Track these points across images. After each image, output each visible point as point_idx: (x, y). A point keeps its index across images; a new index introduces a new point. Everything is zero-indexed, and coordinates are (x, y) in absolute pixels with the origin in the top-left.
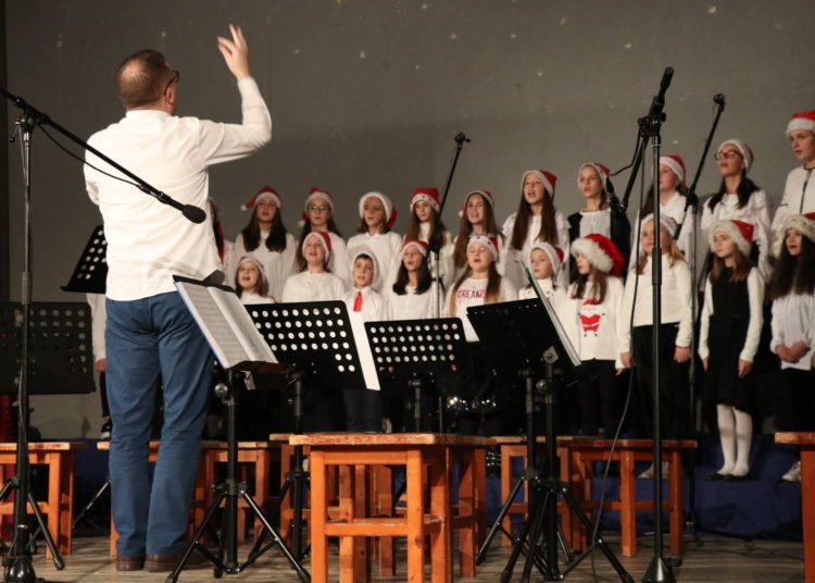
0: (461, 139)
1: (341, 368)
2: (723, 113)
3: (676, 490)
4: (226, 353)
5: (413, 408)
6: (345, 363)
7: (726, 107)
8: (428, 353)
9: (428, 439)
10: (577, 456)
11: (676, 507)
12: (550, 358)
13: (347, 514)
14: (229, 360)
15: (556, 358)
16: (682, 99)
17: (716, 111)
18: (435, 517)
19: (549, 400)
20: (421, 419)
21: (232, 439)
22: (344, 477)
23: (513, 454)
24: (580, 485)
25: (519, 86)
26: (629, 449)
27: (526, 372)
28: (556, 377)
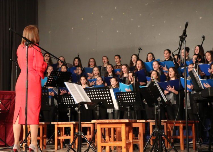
0: (140, 49)
1: (108, 104)
2: (204, 40)
3: (194, 133)
4: (77, 100)
5: (128, 113)
6: (109, 102)
7: (205, 39)
8: (131, 100)
9: (127, 121)
10: (169, 125)
11: (194, 137)
12: (159, 100)
13: (107, 140)
14: (78, 101)
15: (161, 100)
16: (194, 39)
17: (203, 40)
18: (130, 141)
19: (159, 110)
20: (130, 116)
21: (80, 121)
22: (106, 131)
23: (153, 124)
24: (170, 132)
25: (155, 37)
26: (182, 123)
27: (155, 104)
28: (161, 105)
